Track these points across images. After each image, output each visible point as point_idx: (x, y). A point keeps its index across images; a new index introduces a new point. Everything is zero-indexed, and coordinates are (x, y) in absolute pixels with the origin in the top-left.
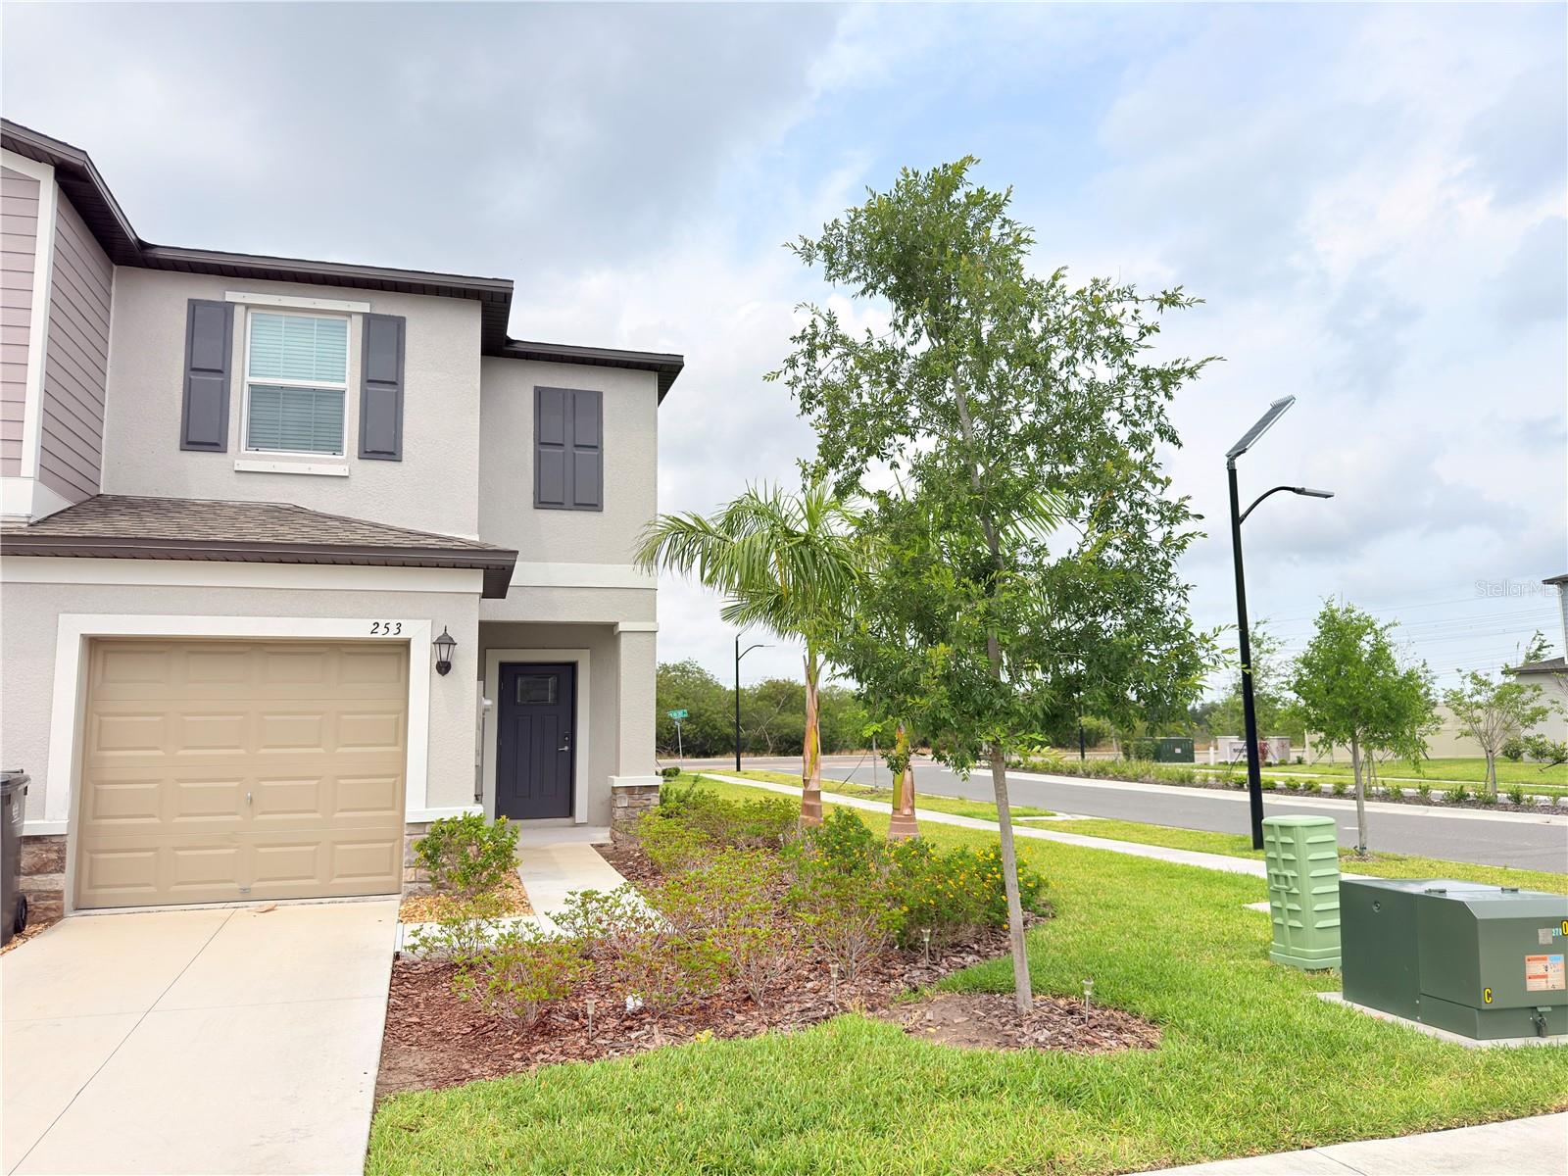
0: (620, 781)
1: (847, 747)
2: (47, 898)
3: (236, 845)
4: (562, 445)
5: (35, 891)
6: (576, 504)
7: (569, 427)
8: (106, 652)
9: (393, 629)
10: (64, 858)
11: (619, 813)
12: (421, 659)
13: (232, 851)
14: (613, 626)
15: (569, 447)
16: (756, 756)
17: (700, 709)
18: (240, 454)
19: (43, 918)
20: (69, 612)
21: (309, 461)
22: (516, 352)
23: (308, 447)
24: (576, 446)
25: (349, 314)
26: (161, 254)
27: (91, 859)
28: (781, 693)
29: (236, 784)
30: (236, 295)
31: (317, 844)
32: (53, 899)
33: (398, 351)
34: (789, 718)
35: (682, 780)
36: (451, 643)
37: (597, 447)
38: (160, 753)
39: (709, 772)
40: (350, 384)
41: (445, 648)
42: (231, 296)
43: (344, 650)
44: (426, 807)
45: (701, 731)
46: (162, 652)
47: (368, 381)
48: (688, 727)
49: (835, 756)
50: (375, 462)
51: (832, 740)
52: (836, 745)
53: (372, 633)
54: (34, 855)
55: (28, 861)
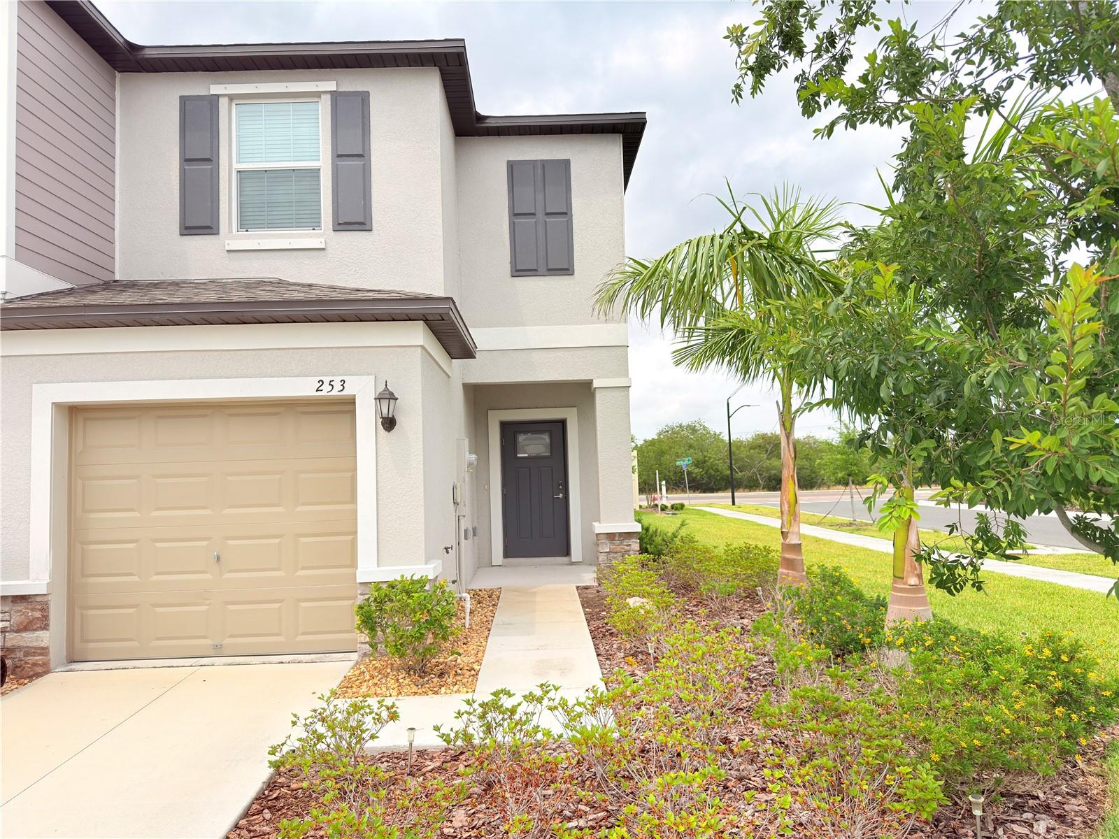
0: (601, 528)
1: (825, 484)
2: (34, 654)
3: (207, 602)
4: (533, 214)
5: (24, 647)
6: (549, 270)
7: (540, 197)
8: (86, 419)
9: (338, 386)
10: (48, 616)
11: (602, 557)
12: (366, 416)
13: (204, 608)
14: (589, 384)
15: (540, 215)
16: (750, 491)
17: (705, 457)
18: (231, 236)
19: (32, 673)
20: (41, 382)
21: (290, 236)
22: (488, 128)
23: (291, 225)
24: (547, 214)
25: (318, 94)
26: (148, 54)
27: (82, 615)
28: (769, 443)
29: (204, 543)
30: (220, 87)
31: (281, 601)
32: (40, 654)
33: (363, 124)
34: (775, 462)
35: (687, 513)
36: (391, 397)
37: (566, 214)
38: (136, 514)
39: (709, 505)
40: (323, 161)
41: (385, 404)
42: (215, 89)
43: (301, 409)
44: (378, 566)
45: (706, 473)
46: (133, 418)
47: (338, 156)
48: (697, 471)
49: (815, 491)
50: (348, 233)
51: (812, 478)
52: (816, 482)
53: (317, 391)
54: (21, 613)
55: (16, 619)
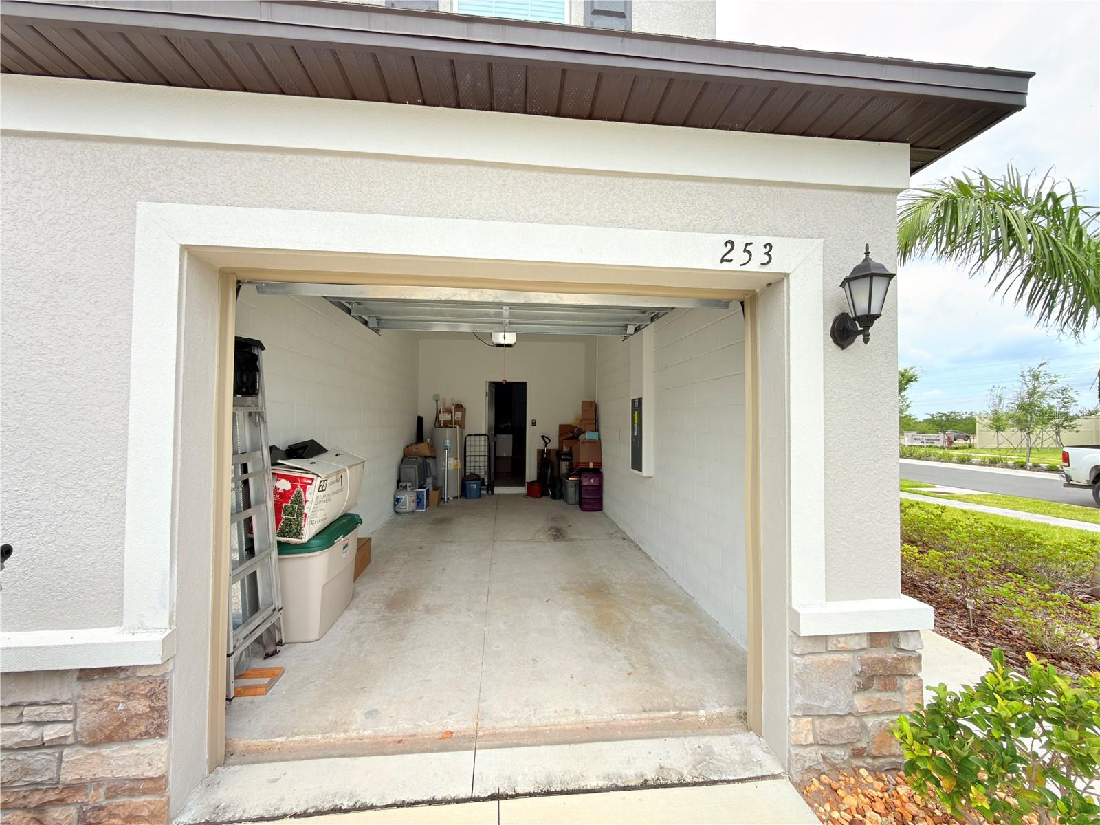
5: (106, 780)
9: (759, 255)
10: (165, 708)
20: (157, 200)
32: (148, 793)
44: (826, 600)
53: (723, 260)
54: (101, 705)
55: (89, 717)
